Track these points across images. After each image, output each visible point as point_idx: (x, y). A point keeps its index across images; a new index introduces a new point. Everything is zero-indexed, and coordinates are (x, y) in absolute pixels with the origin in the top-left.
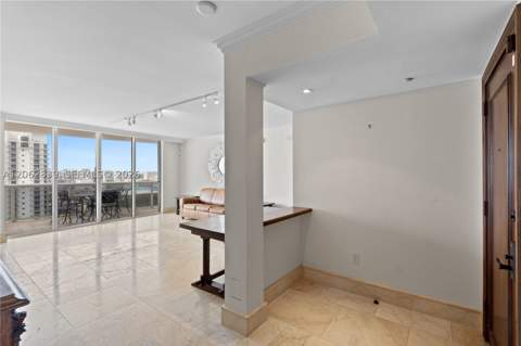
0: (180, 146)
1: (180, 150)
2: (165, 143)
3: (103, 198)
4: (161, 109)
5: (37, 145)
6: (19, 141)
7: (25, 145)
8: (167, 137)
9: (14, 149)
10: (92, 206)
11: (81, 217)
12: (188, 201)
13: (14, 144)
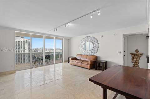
0: (69, 40)
1: (69, 41)
2: (64, 39)
3: (45, 57)
4: (68, 23)
5: (29, 42)
6: (25, 41)
7: (27, 42)
8: (65, 37)
9: (24, 43)
10: (42, 60)
11: (39, 63)
12: (73, 59)
13: (24, 42)
